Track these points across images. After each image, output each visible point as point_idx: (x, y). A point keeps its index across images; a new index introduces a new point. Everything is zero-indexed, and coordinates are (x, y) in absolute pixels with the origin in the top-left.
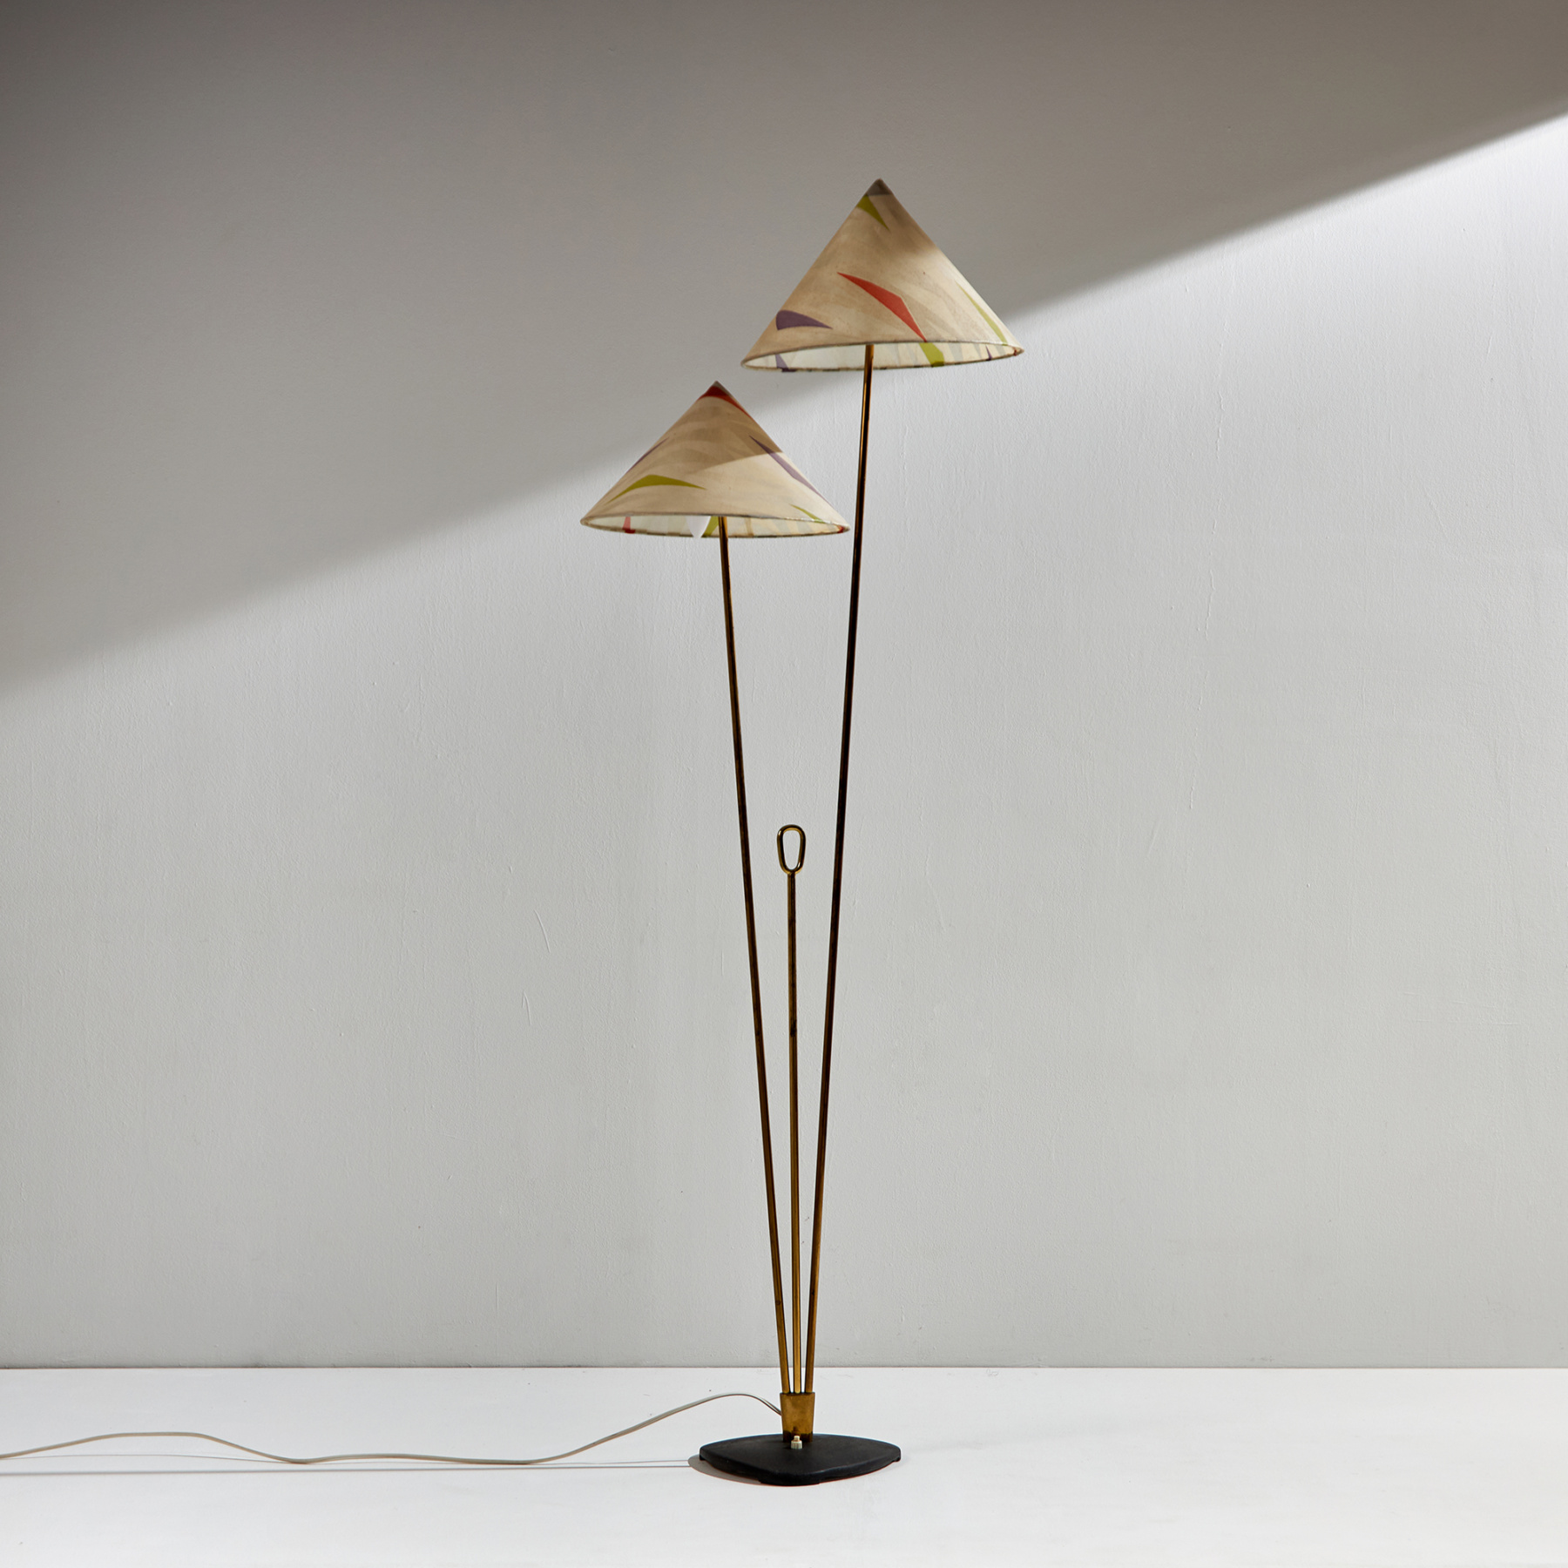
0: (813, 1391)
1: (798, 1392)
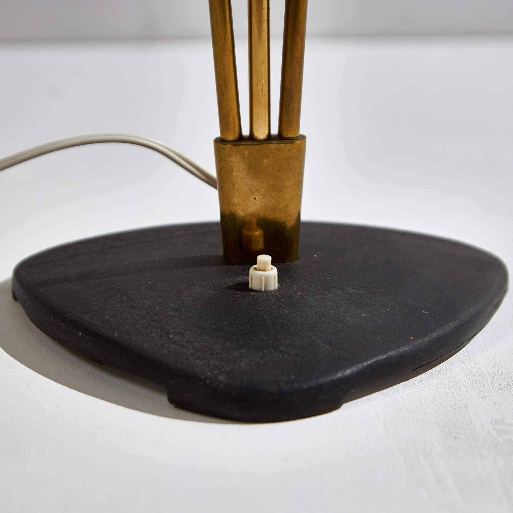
0: (302, 131)
1: (261, 134)
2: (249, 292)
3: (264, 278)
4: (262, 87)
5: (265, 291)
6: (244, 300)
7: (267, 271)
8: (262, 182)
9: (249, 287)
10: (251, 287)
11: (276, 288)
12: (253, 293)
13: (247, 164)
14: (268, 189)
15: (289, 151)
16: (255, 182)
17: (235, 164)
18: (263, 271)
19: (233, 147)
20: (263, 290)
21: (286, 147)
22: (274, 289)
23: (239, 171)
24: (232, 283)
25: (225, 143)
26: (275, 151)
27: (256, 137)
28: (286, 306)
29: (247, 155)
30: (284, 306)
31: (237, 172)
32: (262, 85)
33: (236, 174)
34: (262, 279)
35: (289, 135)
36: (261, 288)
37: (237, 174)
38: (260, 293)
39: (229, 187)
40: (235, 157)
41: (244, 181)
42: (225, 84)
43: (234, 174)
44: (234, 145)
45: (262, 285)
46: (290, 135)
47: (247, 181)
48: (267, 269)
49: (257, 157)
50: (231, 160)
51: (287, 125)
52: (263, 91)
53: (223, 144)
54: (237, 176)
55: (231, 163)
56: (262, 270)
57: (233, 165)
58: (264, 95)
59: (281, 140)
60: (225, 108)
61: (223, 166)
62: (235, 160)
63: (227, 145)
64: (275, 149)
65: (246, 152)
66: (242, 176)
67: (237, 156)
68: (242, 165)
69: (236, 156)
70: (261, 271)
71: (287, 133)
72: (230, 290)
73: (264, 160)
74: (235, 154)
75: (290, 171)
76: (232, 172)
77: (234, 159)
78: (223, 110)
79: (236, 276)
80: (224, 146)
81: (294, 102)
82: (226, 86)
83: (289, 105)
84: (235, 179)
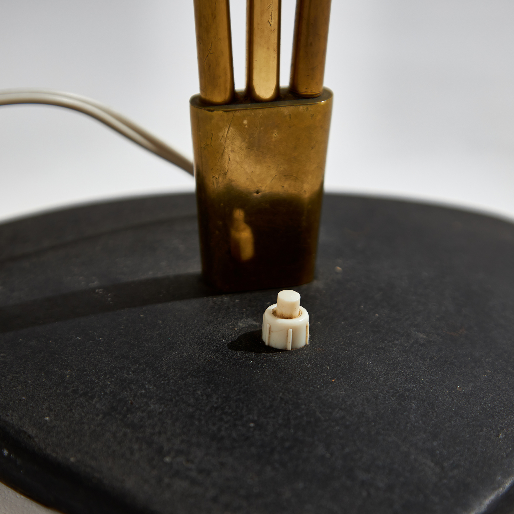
1: (265, 90)
2: (267, 353)
3: (291, 330)
4: (270, 17)
5: (292, 349)
6: (266, 372)
7: (295, 318)
8: (269, 166)
9: (264, 343)
10: (269, 343)
11: (308, 343)
12: (275, 356)
13: (247, 140)
14: (277, 176)
15: (312, 116)
16: (258, 167)
17: (228, 142)
18: (287, 318)
19: (225, 114)
20: (289, 348)
21: (307, 111)
22: (305, 345)
23: (233, 151)
24: (234, 336)
25: (211, 108)
26: (290, 117)
27: (259, 96)
28: (337, 379)
29: (246, 126)
30: (333, 381)
31: (230, 153)
32: (271, 14)
33: (229, 157)
34: (288, 331)
35: (309, 92)
36: (286, 345)
37: (231, 157)
38: (287, 355)
39: (217, 177)
40: (228, 131)
41: (242, 167)
42: (212, 14)
43: (226, 157)
44: (226, 111)
45: (288, 341)
46: (311, 91)
47: (246, 166)
48: (294, 315)
49: (262, 128)
50: (221, 134)
51: (308, 76)
52: (272, 23)
53: (209, 111)
54: (231, 159)
55: (222, 140)
56: (286, 316)
57: (224, 143)
58: (273, 29)
59: (298, 99)
60: (211, 52)
61: (208, 145)
62: (228, 135)
63: (215, 112)
64: (290, 115)
65: (245, 122)
66: (238, 159)
67: (231, 128)
68: (238, 143)
69: (229, 129)
70: (284, 318)
71: (306, 88)
72: (237, 350)
73: (272, 133)
74: (229, 126)
75: (312, 148)
76: (223, 153)
77: (226, 134)
78: (208, 56)
79: (235, 319)
80: (210, 113)
81: (319, 39)
82: (214, 16)
83: (311, 44)
84: (226, 164)
